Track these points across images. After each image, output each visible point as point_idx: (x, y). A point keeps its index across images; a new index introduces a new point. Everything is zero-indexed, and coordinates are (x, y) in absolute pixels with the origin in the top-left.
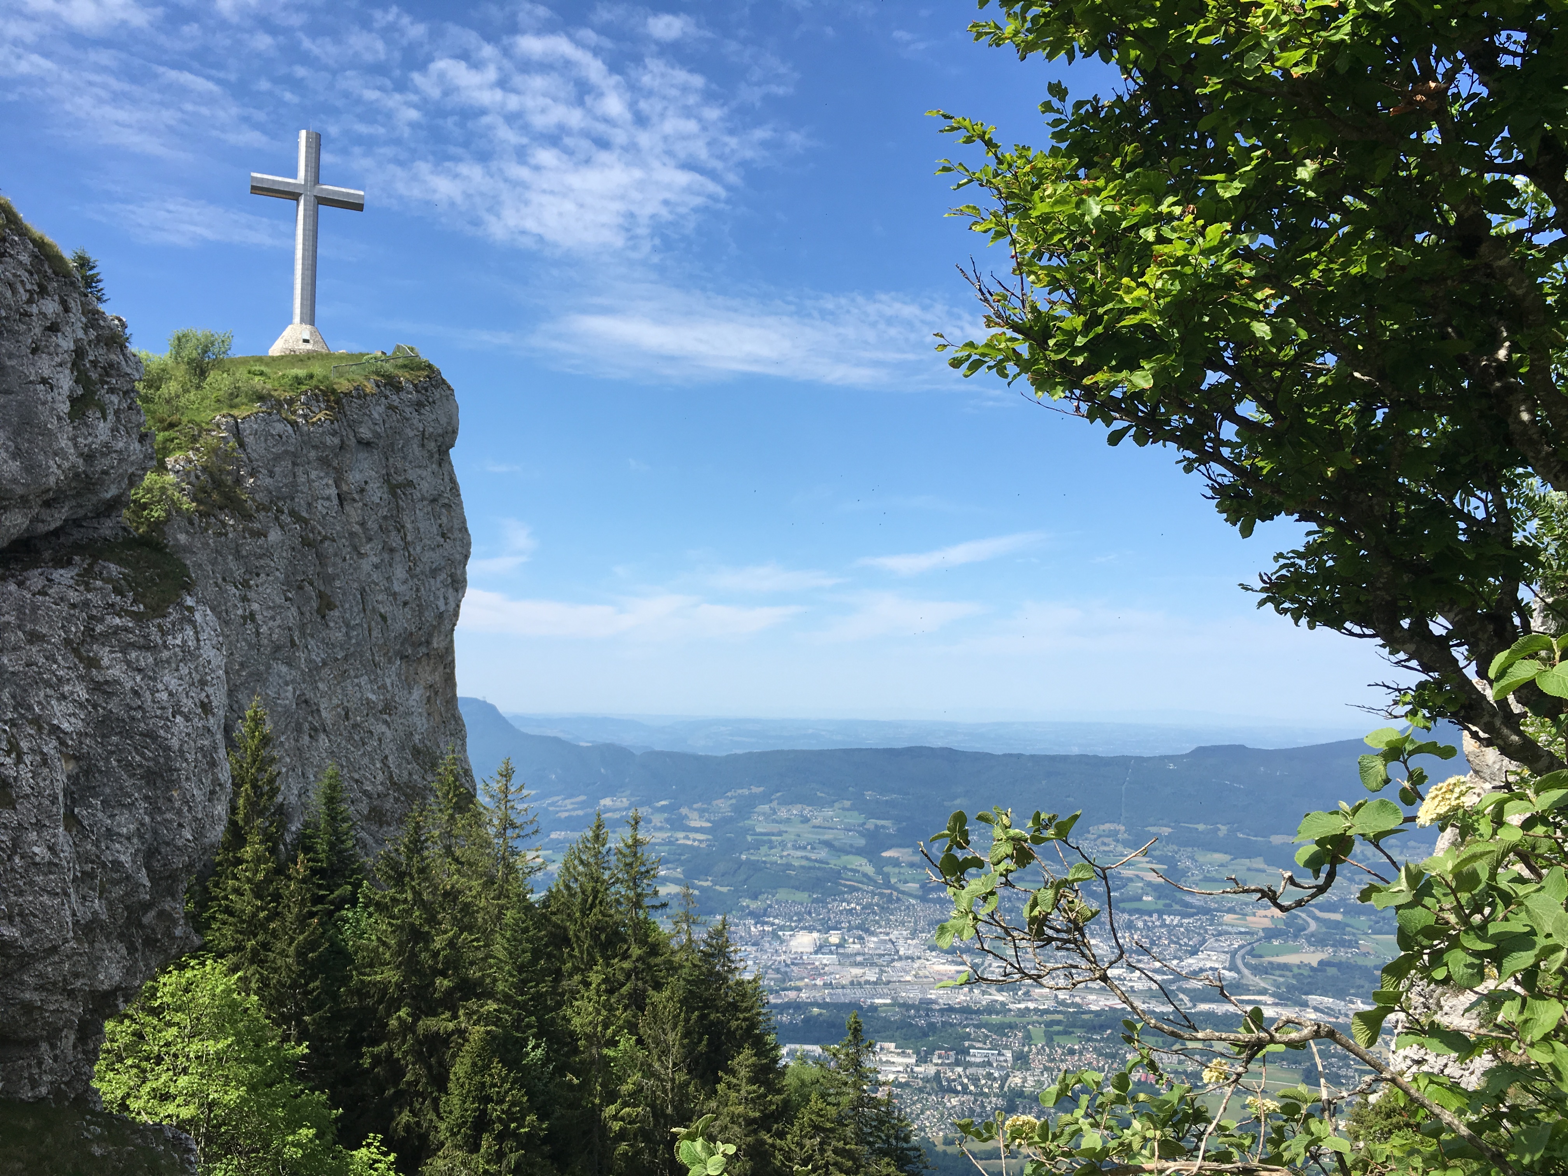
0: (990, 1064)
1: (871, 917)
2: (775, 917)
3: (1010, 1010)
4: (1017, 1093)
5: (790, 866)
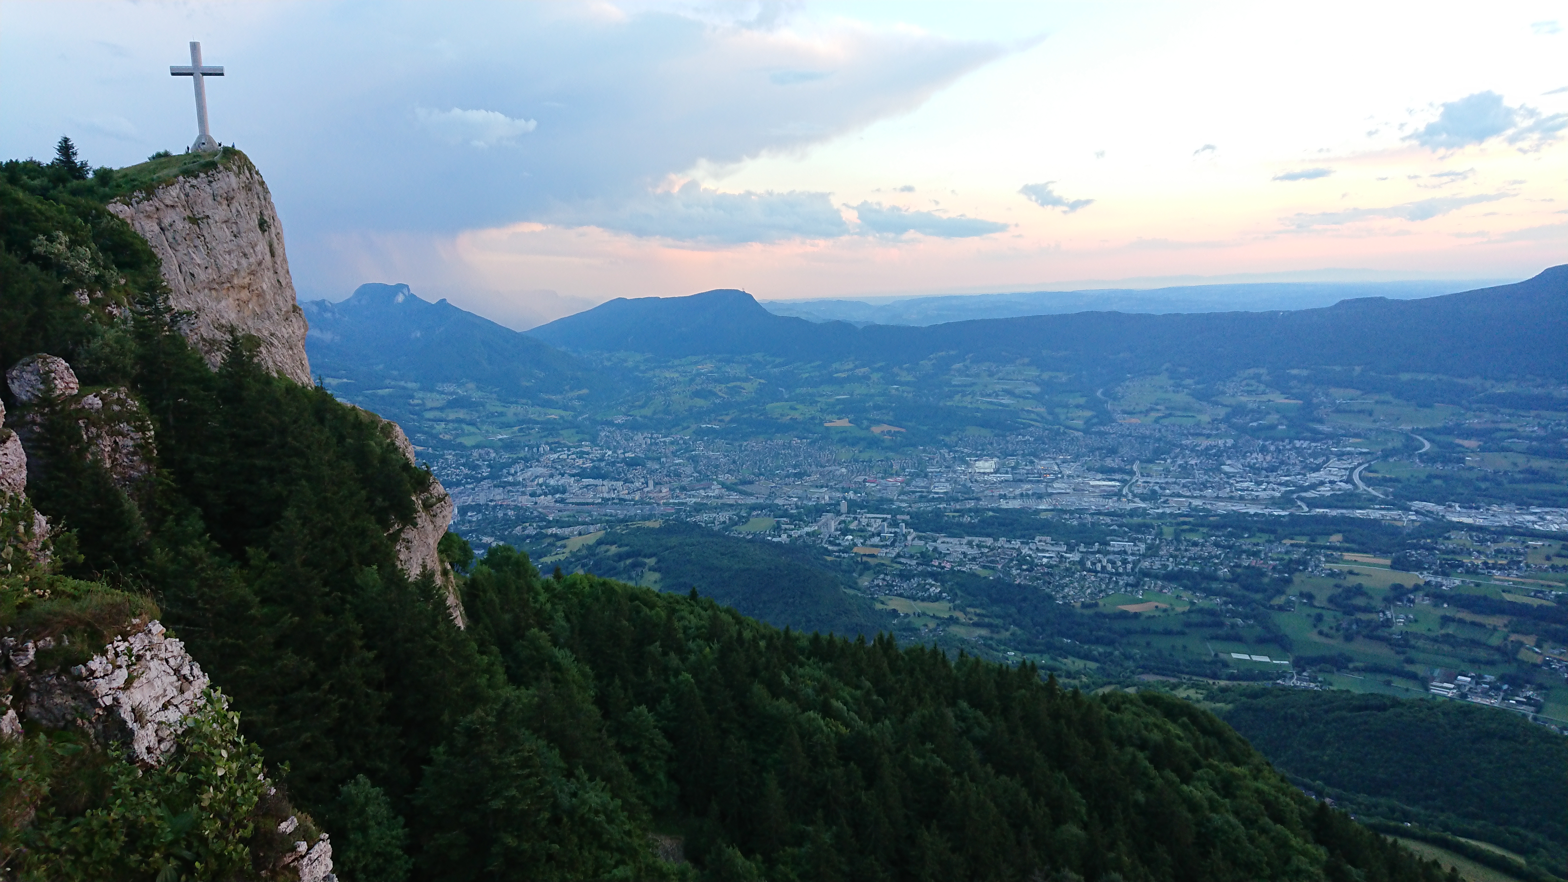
0: (1125, 552)
1: (1042, 446)
2: (965, 447)
3: (1149, 514)
4: (1146, 574)
5: (978, 410)
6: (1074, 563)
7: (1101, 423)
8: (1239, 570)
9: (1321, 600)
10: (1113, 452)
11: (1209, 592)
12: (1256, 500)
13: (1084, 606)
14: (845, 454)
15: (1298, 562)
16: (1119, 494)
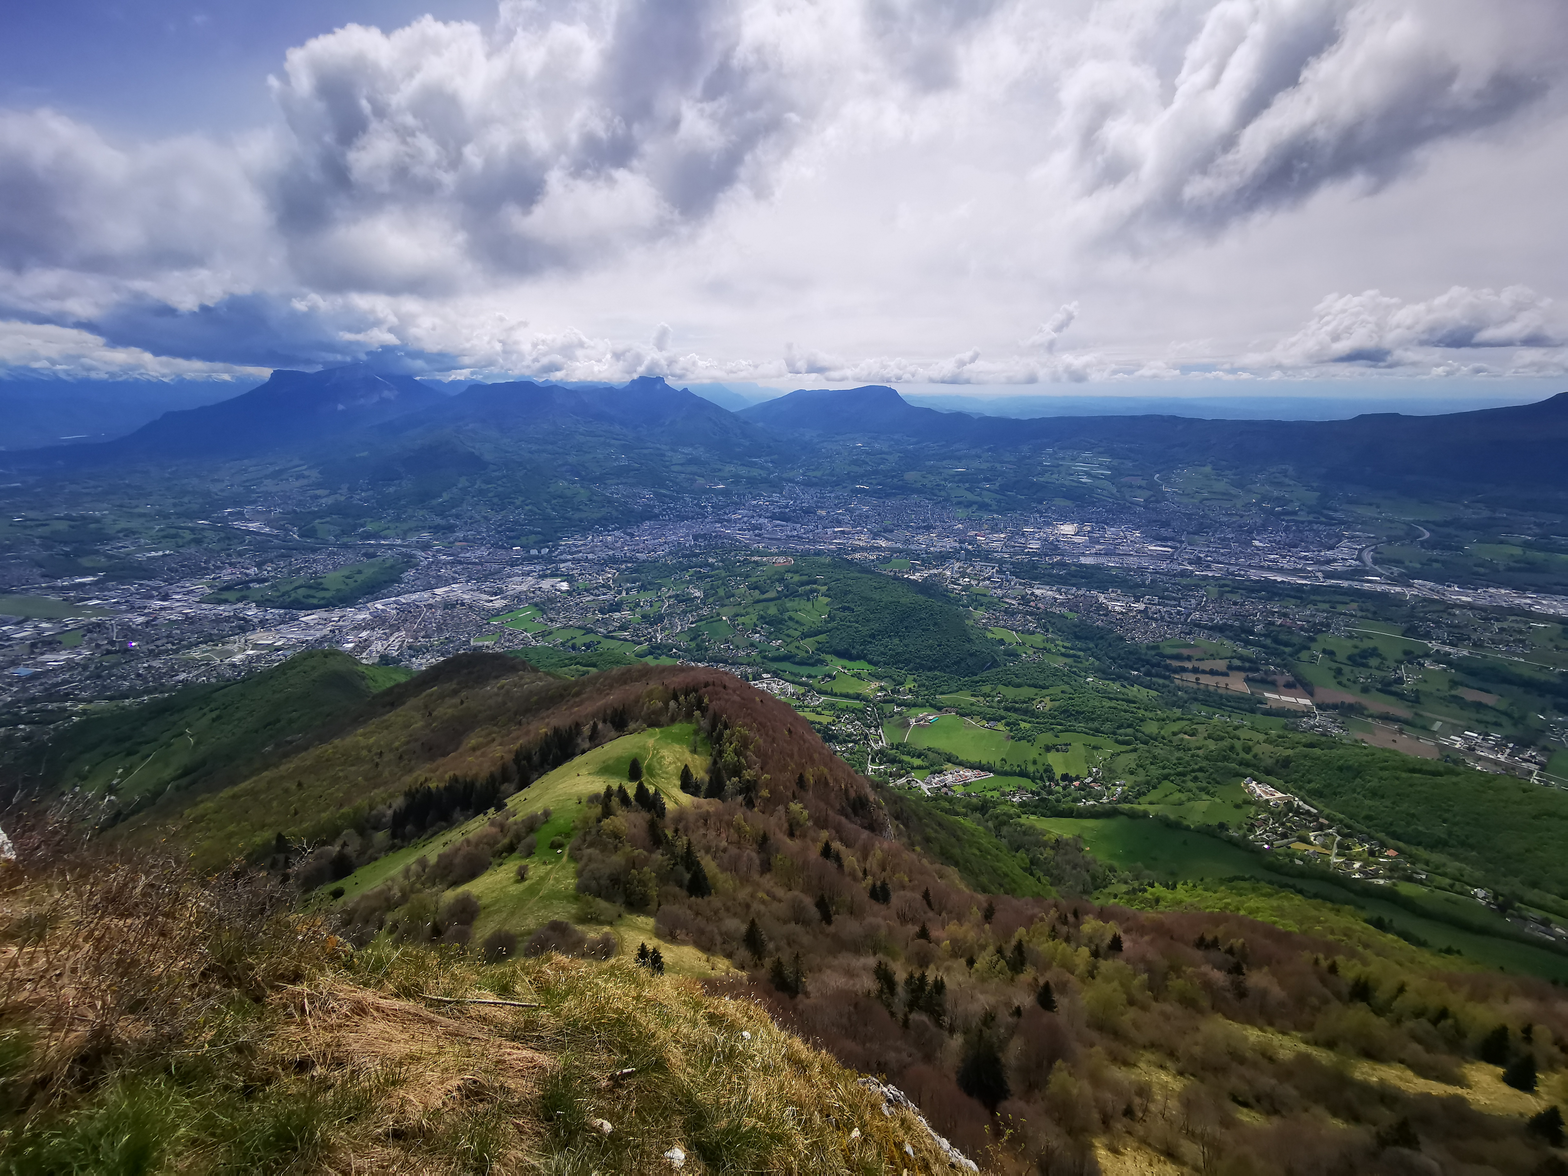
0: (1179, 606)
1: (1111, 516)
2: (1052, 514)
3: (1196, 576)
4: (1197, 624)
5: (1063, 486)
6: (1140, 612)
7: (1157, 502)
8: (1272, 628)
9: (1341, 656)
10: (1166, 524)
11: (1247, 643)
12: (1281, 571)
13: (1148, 648)
14: (961, 513)
15: (1322, 624)
16: (1170, 558)
